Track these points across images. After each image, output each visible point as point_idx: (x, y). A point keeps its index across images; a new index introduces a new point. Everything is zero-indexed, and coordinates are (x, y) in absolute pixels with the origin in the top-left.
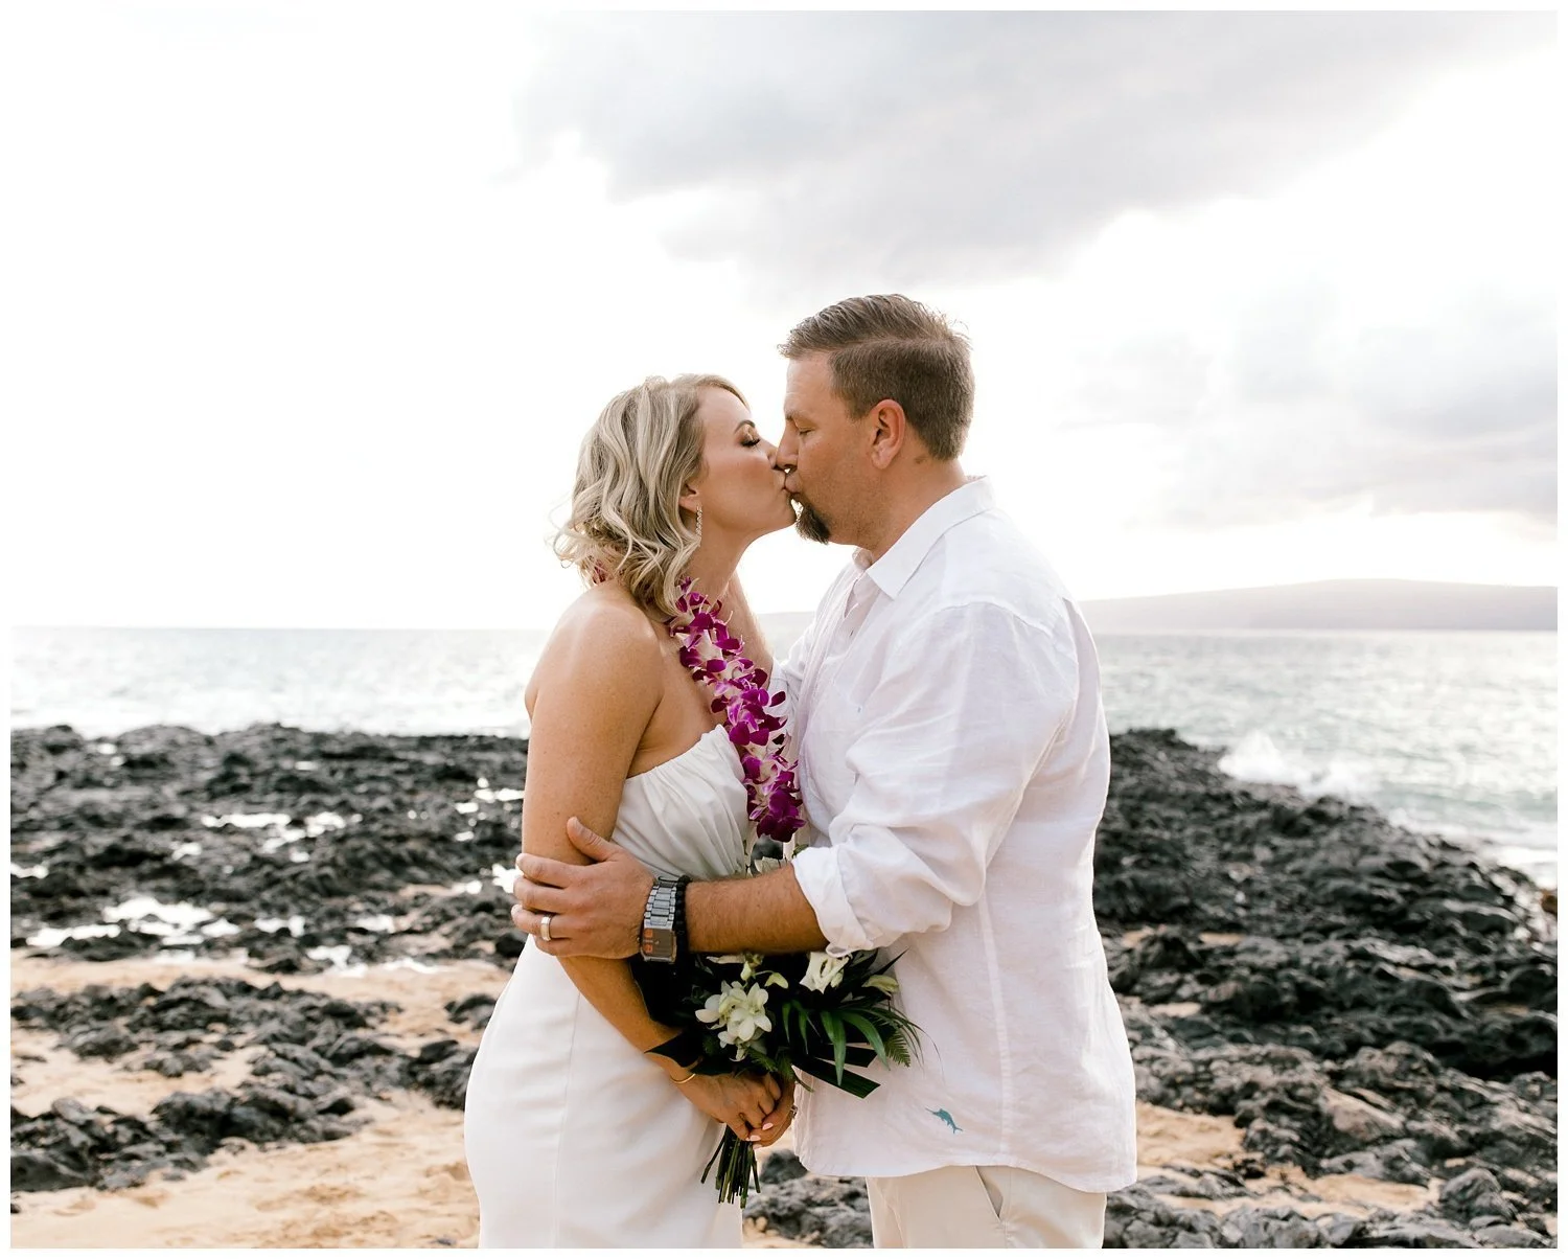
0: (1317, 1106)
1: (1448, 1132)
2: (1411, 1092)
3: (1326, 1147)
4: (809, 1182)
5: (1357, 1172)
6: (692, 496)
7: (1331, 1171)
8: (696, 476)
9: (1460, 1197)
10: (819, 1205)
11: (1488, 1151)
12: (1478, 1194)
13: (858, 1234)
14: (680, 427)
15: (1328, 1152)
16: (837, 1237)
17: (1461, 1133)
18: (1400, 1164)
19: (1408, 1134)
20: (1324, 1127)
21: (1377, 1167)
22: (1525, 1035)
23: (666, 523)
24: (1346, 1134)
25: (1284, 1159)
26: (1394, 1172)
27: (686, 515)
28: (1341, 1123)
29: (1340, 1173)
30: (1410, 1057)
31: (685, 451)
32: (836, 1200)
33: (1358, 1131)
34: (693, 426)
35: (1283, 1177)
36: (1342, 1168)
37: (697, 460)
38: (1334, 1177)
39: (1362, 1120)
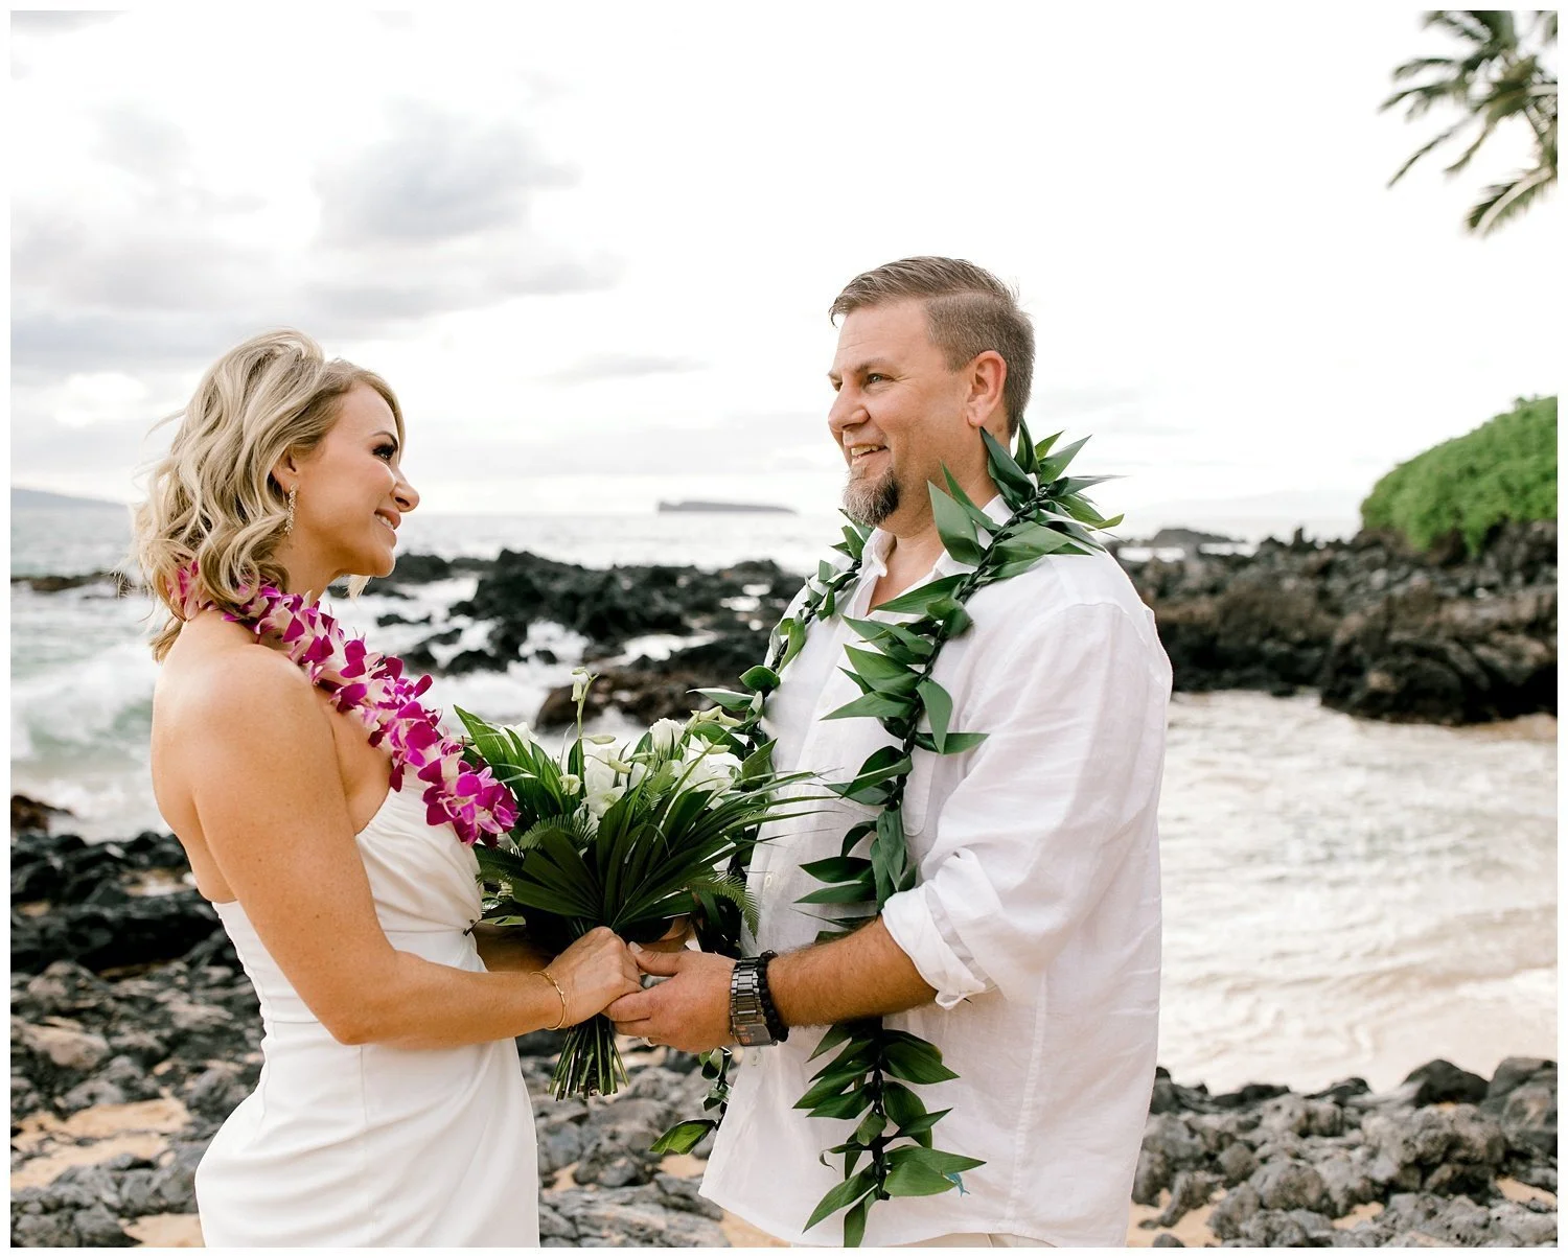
0: (27, 1046)
1: (149, 1040)
2: (95, 1010)
3: (52, 1086)
5: (102, 1102)
6: (290, 470)
7: (78, 1108)
8: (304, 452)
9: (210, 1099)
11: (183, 1049)
12: (226, 1091)
14: (316, 397)
15: (58, 1089)
17: (159, 1038)
18: (135, 1083)
19: (116, 1052)
20: (41, 1065)
21: (115, 1092)
22: (84, 931)
23: (252, 486)
24: (69, 1068)
25: (33, 1109)
26: (135, 1093)
27: (275, 486)
28: (60, 1058)
29: (87, 1107)
30: (74, 975)
31: (307, 422)
33: (79, 1060)
34: (332, 403)
35: (41, 1128)
36: (86, 1102)
37: (315, 439)
38: (84, 1114)
39: (80, 1049)
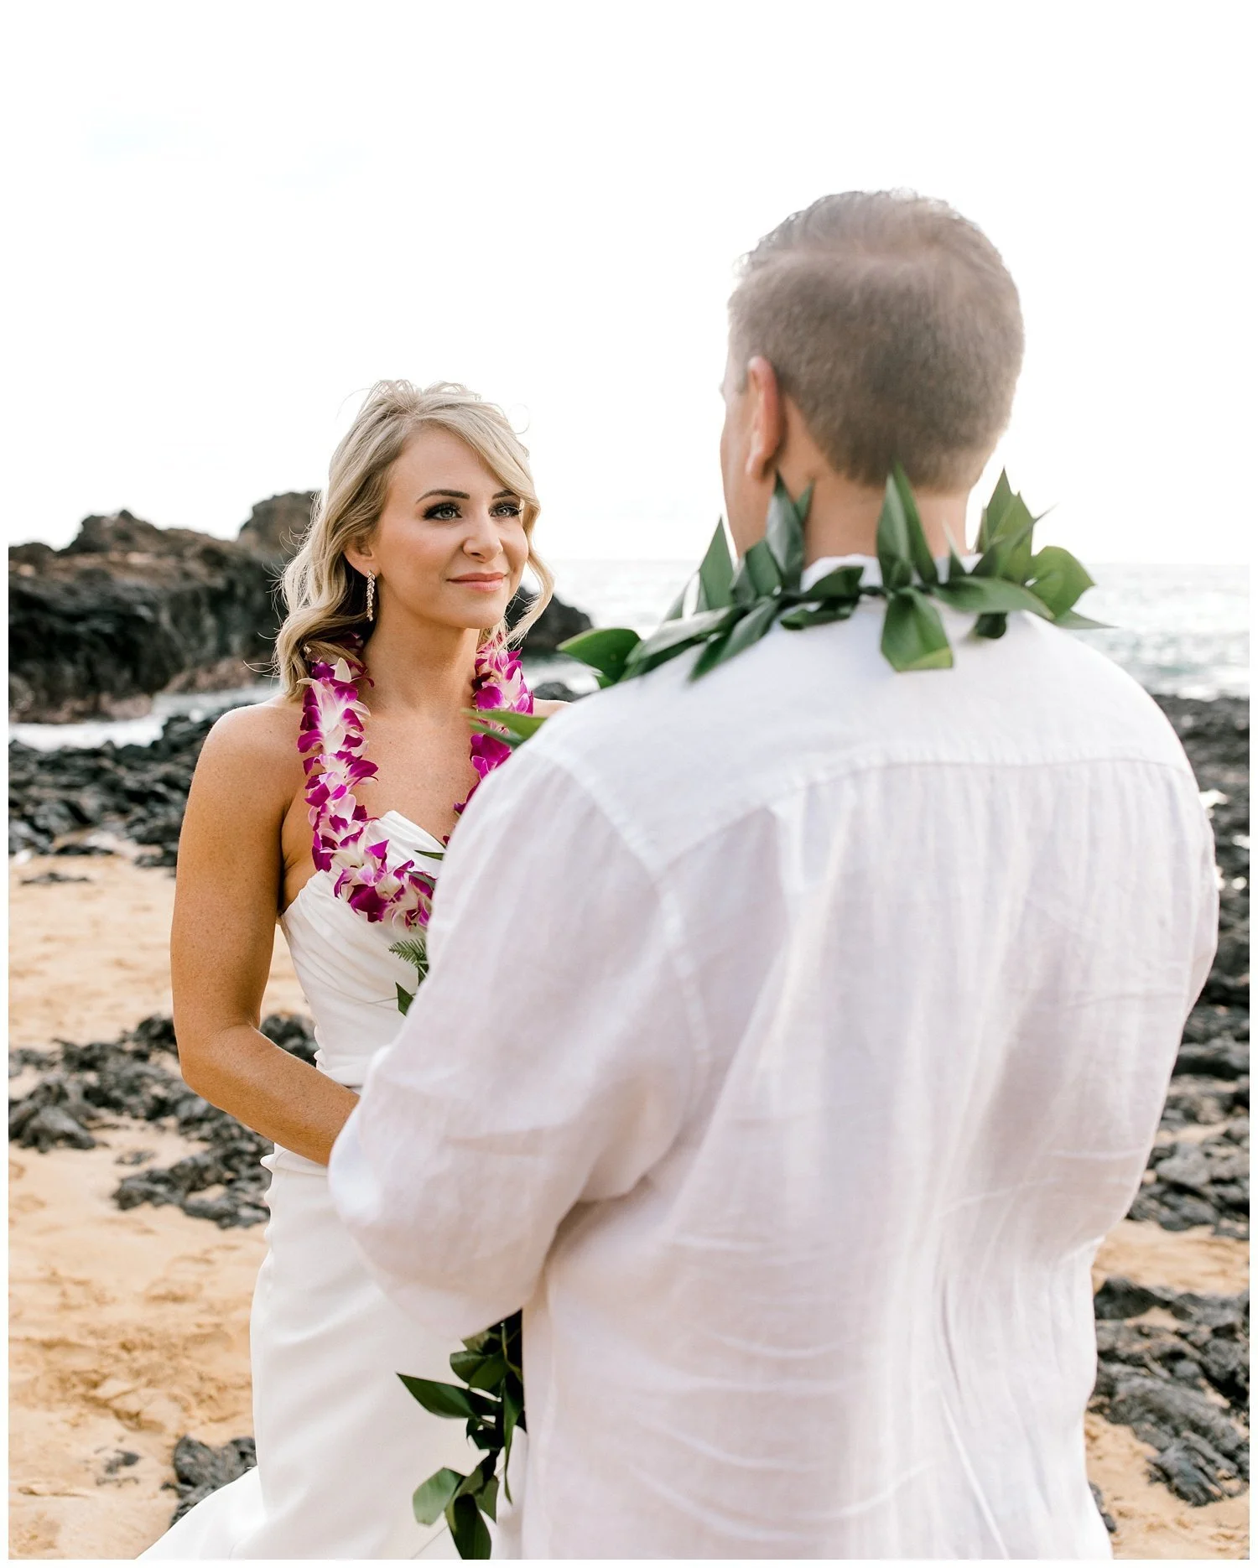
4: (1127, 1328)
6: (366, 556)
10: (1124, 1361)
13: (1150, 1411)
14: (365, 475)
16: (1123, 1409)
31: (361, 505)
32: (1147, 1359)
